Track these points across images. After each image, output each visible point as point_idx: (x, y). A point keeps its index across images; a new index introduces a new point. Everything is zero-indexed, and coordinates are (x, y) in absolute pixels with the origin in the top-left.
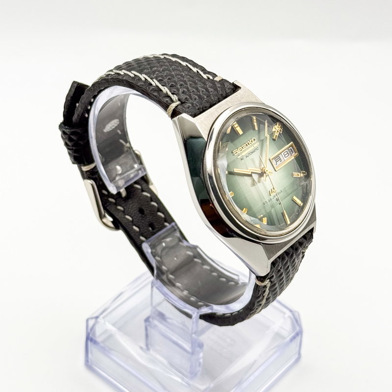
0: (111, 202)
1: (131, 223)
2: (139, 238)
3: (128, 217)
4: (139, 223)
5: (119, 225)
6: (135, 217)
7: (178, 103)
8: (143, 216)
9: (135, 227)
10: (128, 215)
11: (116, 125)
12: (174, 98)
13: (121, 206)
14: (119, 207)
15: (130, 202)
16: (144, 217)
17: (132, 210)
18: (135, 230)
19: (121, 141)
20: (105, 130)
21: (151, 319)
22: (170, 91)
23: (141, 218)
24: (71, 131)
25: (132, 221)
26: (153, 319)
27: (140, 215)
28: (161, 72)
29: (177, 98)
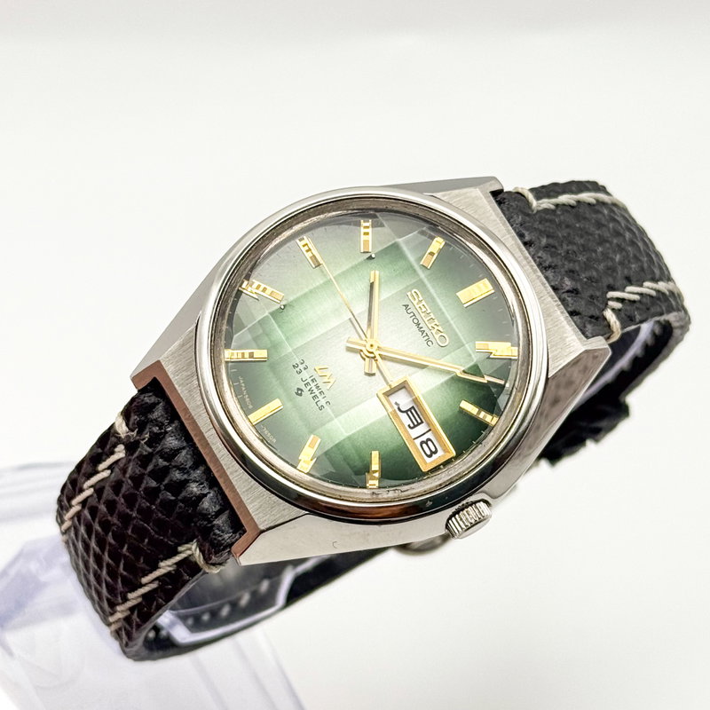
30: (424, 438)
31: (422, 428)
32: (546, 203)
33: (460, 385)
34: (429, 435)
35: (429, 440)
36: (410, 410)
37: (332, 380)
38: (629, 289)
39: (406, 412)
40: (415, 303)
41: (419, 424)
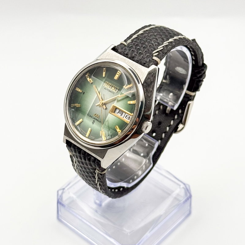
30: (125, 116)
31: (124, 114)
32: (129, 41)
33: (126, 99)
34: (126, 114)
35: (127, 115)
36: (119, 112)
37: (98, 116)
38: (159, 47)
39: (118, 112)
40: (106, 86)
41: (122, 113)
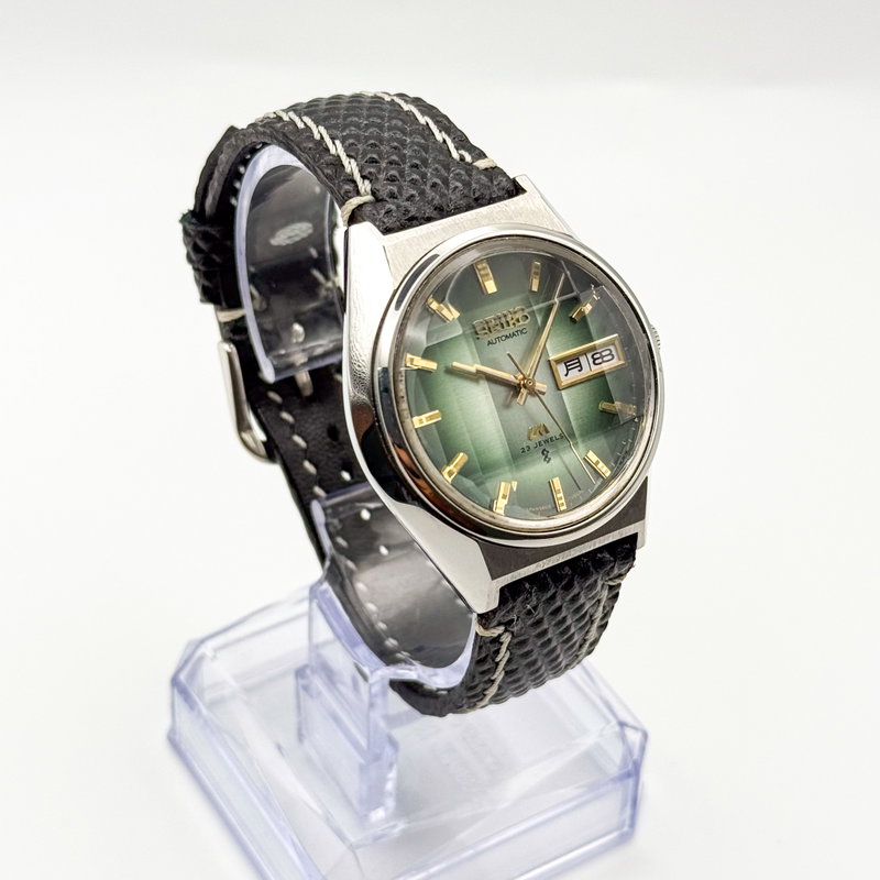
0: (272, 402)
1: (300, 453)
2: (311, 488)
3: (297, 439)
4: (321, 458)
5: (276, 452)
6: (314, 443)
7: (369, 198)
8: (335, 443)
9: (307, 465)
10: (299, 435)
11: (305, 235)
12: (365, 186)
13: (290, 412)
14: (285, 416)
15: (315, 408)
16: (334, 447)
17: (313, 427)
18: (306, 470)
19: (316, 273)
20: (275, 242)
21: (308, 672)
22: (360, 171)
23: (327, 447)
24: (199, 229)
25: (305, 451)
26: (313, 671)
27: (328, 440)
28: (360, 129)
29: (369, 189)
30: (591, 360)
31: (583, 359)
36: (567, 367)
39: (568, 370)
